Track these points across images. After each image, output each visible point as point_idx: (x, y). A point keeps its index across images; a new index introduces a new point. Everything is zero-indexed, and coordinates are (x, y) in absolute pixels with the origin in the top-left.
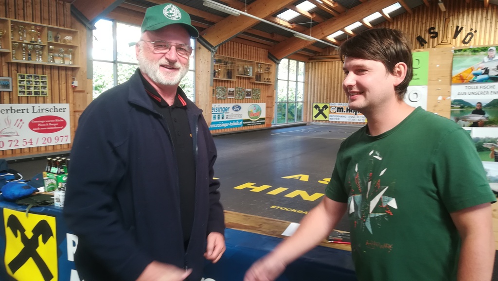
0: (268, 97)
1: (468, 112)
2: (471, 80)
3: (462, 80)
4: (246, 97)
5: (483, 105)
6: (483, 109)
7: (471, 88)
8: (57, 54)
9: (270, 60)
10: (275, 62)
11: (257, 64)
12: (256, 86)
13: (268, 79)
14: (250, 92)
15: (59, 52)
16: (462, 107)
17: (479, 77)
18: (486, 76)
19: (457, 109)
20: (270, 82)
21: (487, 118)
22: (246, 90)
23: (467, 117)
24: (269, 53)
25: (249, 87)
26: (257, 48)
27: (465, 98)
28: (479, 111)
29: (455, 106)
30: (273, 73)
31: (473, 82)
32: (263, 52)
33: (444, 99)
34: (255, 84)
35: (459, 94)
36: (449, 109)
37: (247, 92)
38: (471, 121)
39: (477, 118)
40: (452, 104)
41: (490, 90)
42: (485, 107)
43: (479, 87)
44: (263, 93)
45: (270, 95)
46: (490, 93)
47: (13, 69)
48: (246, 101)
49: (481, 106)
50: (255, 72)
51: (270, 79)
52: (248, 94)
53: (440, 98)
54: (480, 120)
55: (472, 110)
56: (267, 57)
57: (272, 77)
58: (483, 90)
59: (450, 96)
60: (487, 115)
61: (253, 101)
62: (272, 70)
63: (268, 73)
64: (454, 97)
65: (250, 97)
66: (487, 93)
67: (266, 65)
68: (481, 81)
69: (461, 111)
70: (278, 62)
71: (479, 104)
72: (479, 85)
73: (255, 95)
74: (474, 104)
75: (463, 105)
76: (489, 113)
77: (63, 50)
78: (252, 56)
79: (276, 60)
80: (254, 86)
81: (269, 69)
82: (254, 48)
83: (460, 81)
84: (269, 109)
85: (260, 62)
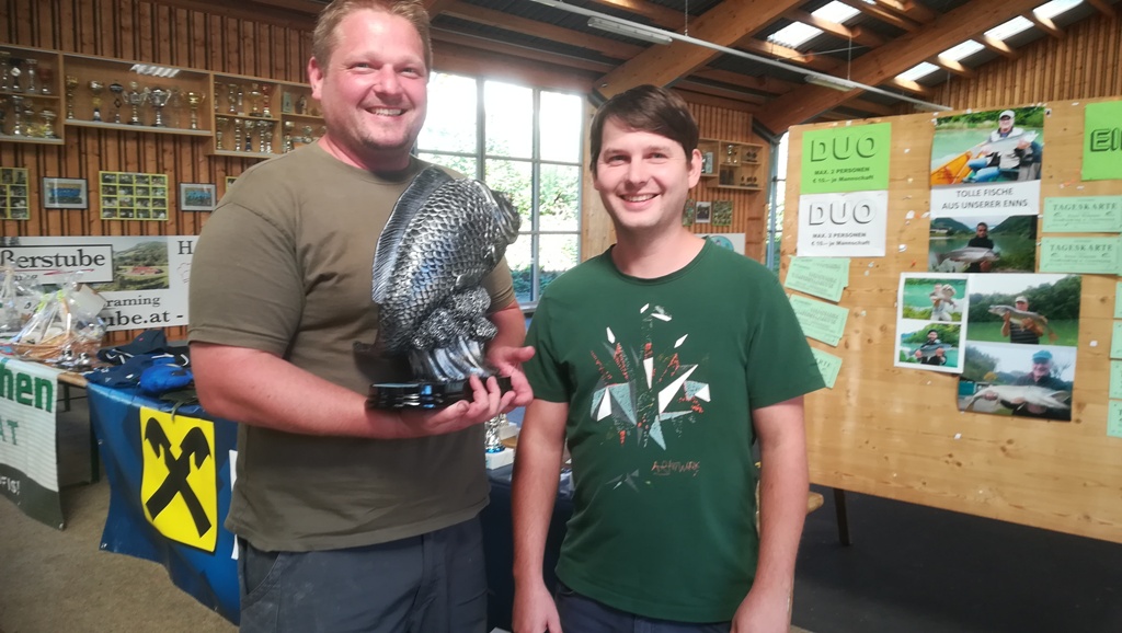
0: (750, 219)
1: (961, 244)
2: (966, 179)
3: (948, 178)
4: (698, 221)
5: (990, 228)
6: (990, 237)
7: (968, 194)
8: (299, 138)
9: (757, 137)
10: (768, 140)
11: (725, 146)
12: (721, 195)
13: (749, 179)
14: (707, 208)
15: (303, 133)
16: (949, 234)
17: (982, 173)
18: (993, 170)
19: (942, 238)
20: (756, 186)
21: (997, 254)
22: (698, 204)
23: (960, 254)
24: (755, 120)
25: (705, 198)
26: (725, 111)
27: (958, 215)
28: (982, 239)
29: (938, 231)
30: (763, 165)
31: (970, 181)
32: (739, 119)
33: (917, 217)
34: (719, 190)
35: (945, 206)
36: (927, 238)
37: (700, 208)
38: (966, 261)
39: (979, 254)
40: (932, 227)
41: (1003, 198)
42: (993, 231)
43: (982, 192)
44: (739, 212)
45: (755, 215)
46: (1002, 204)
47: (218, 168)
48: (698, 230)
49: (985, 230)
50: (720, 163)
51: (755, 179)
52: (703, 213)
53: (910, 215)
54: (984, 258)
55: (969, 238)
56: (750, 130)
57: (760, 175)
58: (989, 198)
59: (928, 210)
60: (996, 249)
61: (715, 229)
62: (762, 158)
63: (753, 166)
64: (937, 213)
65: (708, 221)
66: (998, 204)
67: (748, 147)
68: (985, 180)
69: (948, 241)
70: (774, 140)
71: (981, 227)
72: (983, 188)
73: (719, 216)
74: (972, 226)
75: (951, 228)
76: (1001, 245)
77: (310, 129)
78: (713, 130)
79: (772, 137)
80: (716, 195)
81: (755, 156)
82: (720, 110)
83: (946, 180)
84: (753, 248)
85: (734, 142)
